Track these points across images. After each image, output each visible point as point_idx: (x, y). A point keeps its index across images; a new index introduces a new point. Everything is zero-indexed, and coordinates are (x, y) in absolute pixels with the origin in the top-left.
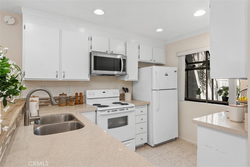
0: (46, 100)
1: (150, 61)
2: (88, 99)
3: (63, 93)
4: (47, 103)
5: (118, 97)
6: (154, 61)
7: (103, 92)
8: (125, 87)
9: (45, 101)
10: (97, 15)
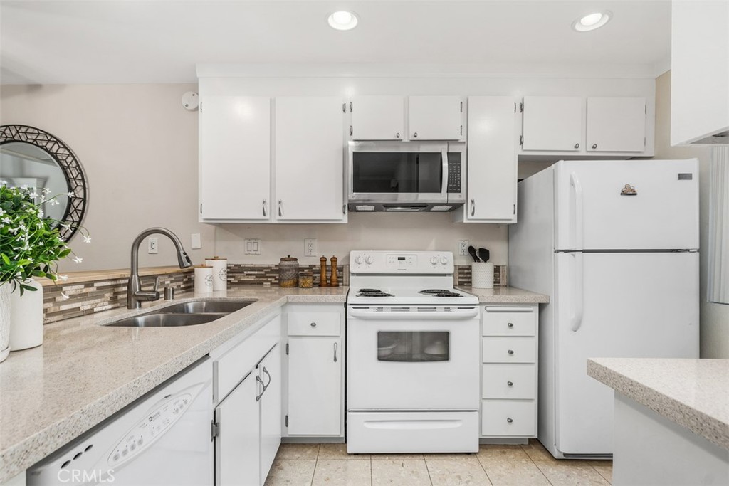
0: (258, 270)
1: (574, 149)
2: (353, 274)
3: (289, 256)
4: (261, 279)
5: (450, 275)
6: (594, 147)
7: (399, 259)
8: (477, 246)
9: (256, 272)
10: (336, 30)
